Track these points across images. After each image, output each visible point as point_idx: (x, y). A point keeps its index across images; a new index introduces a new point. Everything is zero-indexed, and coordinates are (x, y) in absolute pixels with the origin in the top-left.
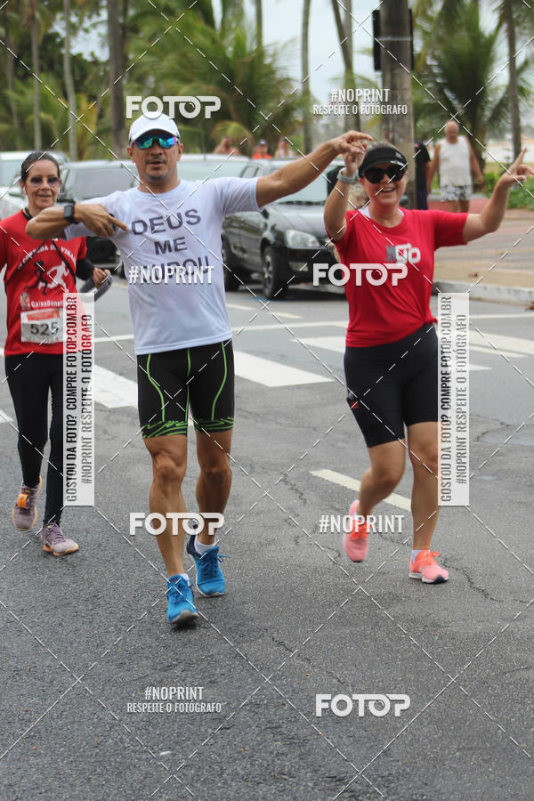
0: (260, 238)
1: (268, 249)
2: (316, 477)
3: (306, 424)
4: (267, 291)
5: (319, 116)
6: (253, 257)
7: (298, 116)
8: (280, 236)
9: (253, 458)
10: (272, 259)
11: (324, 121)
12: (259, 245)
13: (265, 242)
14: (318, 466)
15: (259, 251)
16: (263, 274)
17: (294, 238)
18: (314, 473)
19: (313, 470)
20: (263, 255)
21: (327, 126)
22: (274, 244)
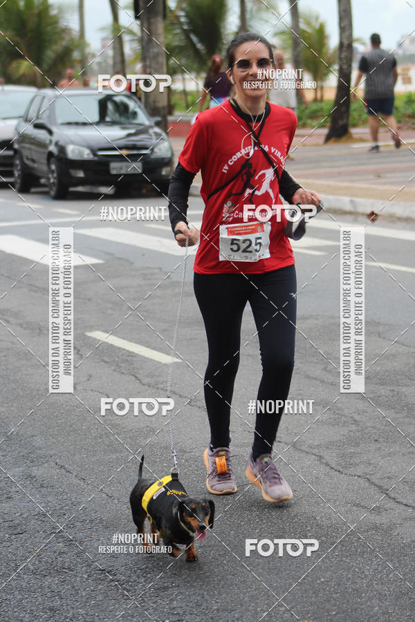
0: (47, 151)
1: (52, 160)
2: (89, 337)
3: (82, 296)
4: (53, 193)
5: (94, 56)
6: (41, 166)
7: (76, 55)
8: (62, 150)
9: (41, 324)
10: (56, 167)
11: (98, 60)
12: (45, 156)
13: (50, 154)
14: (92, 328)
15: (45, 162)
16: (49, 179)
17: (73, 151)
18: (89, 334)
19: (88, 331)
20: (49, 164)
21: (99, 64)
22: (58, 156)
